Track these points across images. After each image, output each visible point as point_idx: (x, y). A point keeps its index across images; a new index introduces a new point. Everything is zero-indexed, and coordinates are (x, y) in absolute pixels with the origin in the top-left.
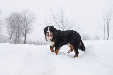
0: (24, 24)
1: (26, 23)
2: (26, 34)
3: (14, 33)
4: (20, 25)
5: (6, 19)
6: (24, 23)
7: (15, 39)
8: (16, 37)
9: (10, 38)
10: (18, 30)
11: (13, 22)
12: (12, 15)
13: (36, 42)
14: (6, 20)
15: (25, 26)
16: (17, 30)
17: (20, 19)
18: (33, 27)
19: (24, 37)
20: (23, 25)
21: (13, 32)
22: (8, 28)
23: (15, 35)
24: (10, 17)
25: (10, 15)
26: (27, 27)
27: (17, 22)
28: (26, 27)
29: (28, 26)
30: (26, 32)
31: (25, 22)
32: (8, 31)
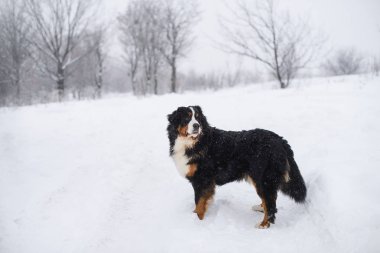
0: (168, 31)
1: (173, 28)
2: (174, 59)
3: (142, 57)
4: (157, 34)
5: (118, 18)
6: (166, 26)
7: (147, 73)
8: (150, 68)
9: (134, 72)
10: (154, 48)
11: (137, 27)
12: (133, 6)
13: (206, 77)
14: (117, 22)
15: (171, 35)
16: (150, 48)
17: (155, 17)
18: (195, 38)
19: (171, 68)
20: (165, 34)
21: (140, 54)
22: (126, 44)
23: (145, 61)
24: (129, 13)
25: (129, 7)
26: (177, 39)
27: (148, 24)
28: (175, 38)
29: (180, 36)
30: (175, 52)
31: (171, 25)
32: (126, 51)
